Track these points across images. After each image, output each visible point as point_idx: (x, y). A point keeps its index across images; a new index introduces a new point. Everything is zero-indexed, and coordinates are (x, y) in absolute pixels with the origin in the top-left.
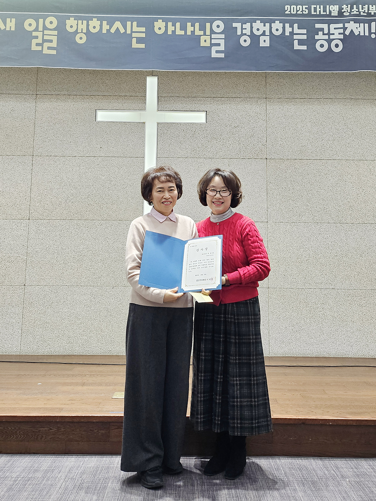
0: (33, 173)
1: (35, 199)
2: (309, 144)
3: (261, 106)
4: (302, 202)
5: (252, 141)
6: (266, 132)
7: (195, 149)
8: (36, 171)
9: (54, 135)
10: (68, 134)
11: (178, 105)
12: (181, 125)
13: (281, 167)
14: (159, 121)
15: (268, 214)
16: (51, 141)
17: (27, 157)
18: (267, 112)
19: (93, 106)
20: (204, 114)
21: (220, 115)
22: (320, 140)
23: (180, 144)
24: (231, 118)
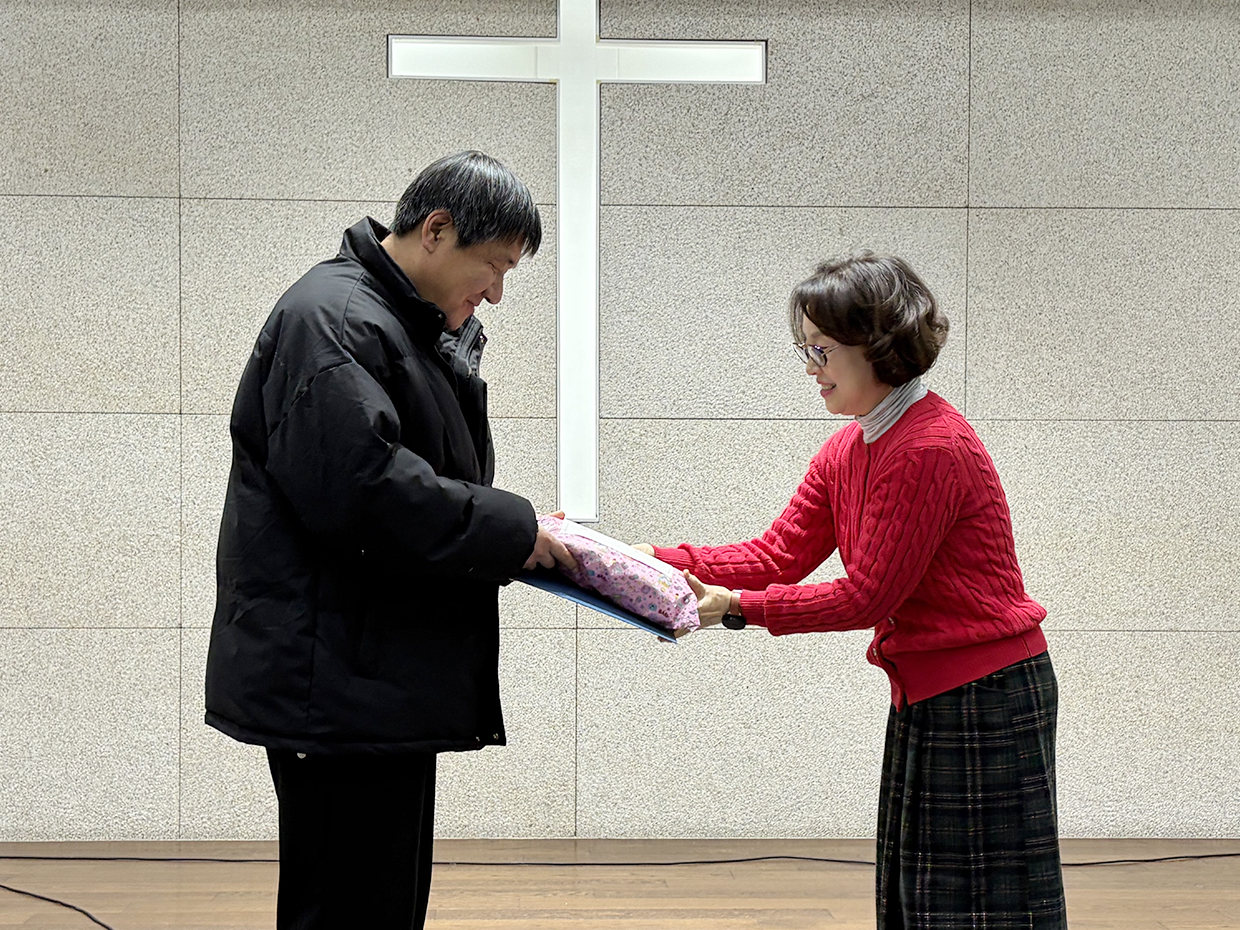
0: (184, 256)
1: (197, 348)
2: (1111, 156)
3: (953, 22)
4: (1079, 354)
5: (918, 146)
6: (967, 113)
7: (728, 174)
8: (192, 252)
9: (246, 124)
10: (295, 121)
11: (668, 19)
12: (678, 91)
13: (1014, 236)
14: (605, 78)
15: (969, 393)
16: (240, 146)
17: (161, 200)
18: (974, 45)
19: (377, 24)
20: (758, 50)
21: (815, 54)
22: (1148, 141)
23: (678, 159)
24: (852, 66)
